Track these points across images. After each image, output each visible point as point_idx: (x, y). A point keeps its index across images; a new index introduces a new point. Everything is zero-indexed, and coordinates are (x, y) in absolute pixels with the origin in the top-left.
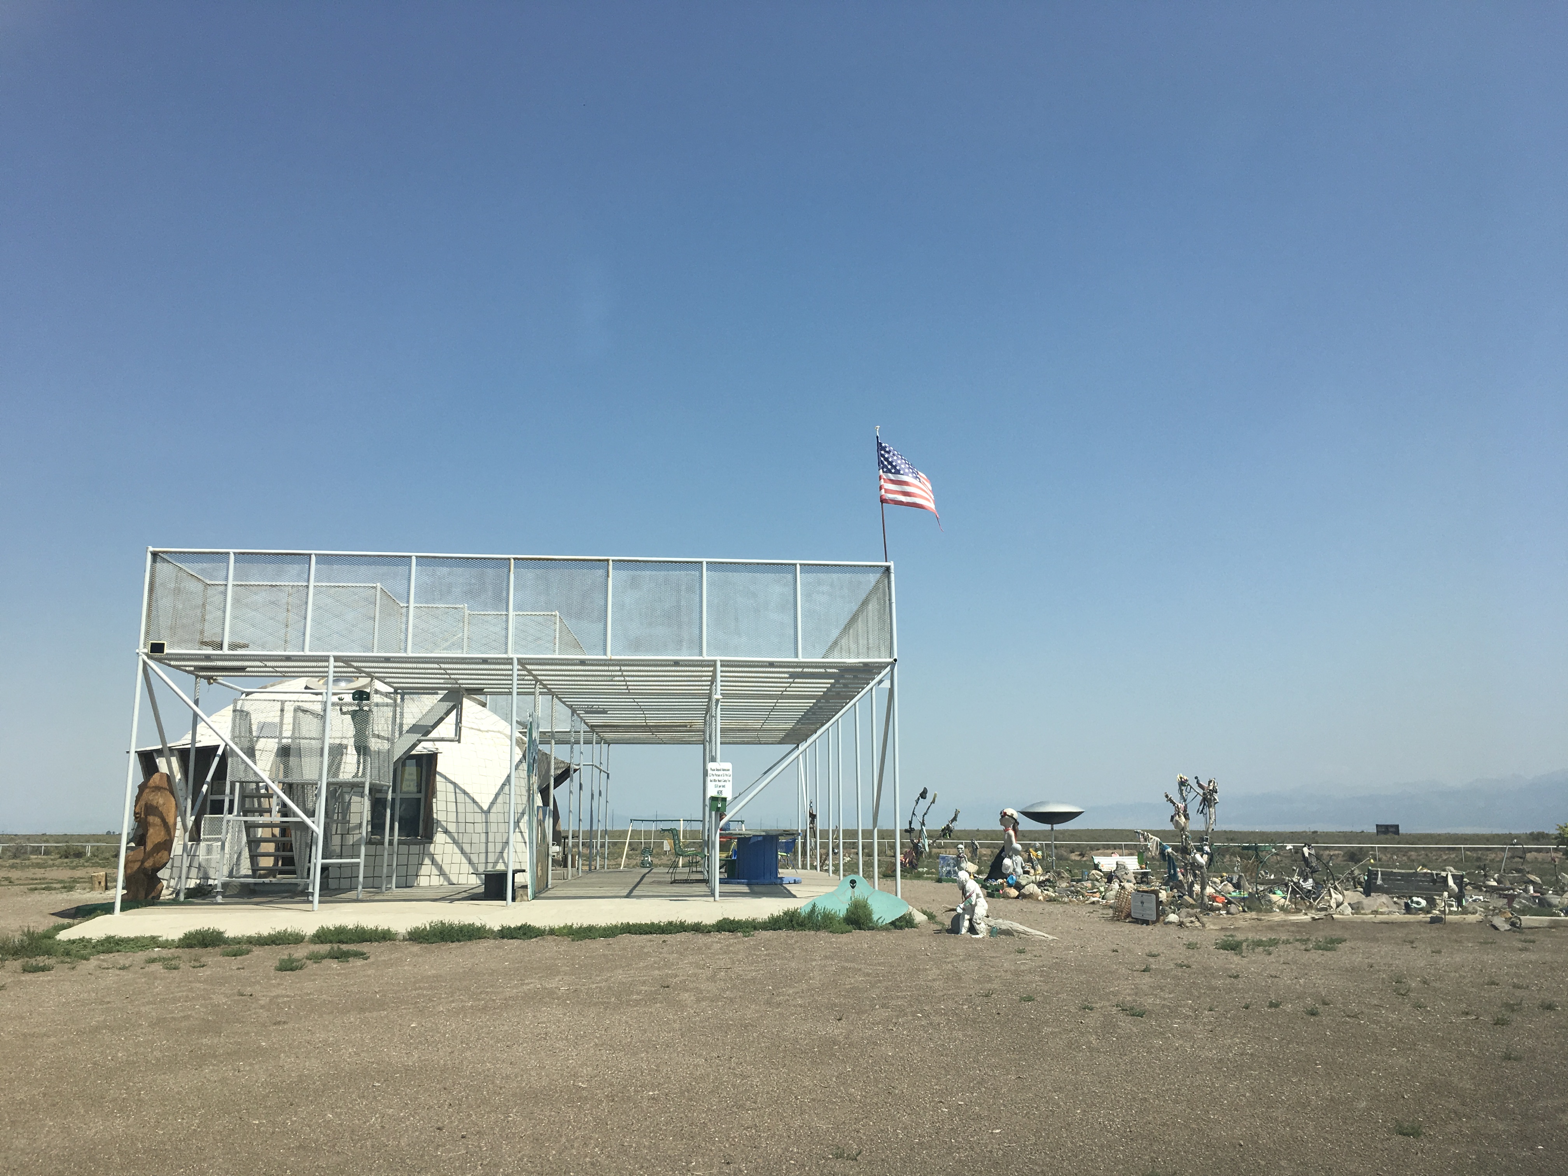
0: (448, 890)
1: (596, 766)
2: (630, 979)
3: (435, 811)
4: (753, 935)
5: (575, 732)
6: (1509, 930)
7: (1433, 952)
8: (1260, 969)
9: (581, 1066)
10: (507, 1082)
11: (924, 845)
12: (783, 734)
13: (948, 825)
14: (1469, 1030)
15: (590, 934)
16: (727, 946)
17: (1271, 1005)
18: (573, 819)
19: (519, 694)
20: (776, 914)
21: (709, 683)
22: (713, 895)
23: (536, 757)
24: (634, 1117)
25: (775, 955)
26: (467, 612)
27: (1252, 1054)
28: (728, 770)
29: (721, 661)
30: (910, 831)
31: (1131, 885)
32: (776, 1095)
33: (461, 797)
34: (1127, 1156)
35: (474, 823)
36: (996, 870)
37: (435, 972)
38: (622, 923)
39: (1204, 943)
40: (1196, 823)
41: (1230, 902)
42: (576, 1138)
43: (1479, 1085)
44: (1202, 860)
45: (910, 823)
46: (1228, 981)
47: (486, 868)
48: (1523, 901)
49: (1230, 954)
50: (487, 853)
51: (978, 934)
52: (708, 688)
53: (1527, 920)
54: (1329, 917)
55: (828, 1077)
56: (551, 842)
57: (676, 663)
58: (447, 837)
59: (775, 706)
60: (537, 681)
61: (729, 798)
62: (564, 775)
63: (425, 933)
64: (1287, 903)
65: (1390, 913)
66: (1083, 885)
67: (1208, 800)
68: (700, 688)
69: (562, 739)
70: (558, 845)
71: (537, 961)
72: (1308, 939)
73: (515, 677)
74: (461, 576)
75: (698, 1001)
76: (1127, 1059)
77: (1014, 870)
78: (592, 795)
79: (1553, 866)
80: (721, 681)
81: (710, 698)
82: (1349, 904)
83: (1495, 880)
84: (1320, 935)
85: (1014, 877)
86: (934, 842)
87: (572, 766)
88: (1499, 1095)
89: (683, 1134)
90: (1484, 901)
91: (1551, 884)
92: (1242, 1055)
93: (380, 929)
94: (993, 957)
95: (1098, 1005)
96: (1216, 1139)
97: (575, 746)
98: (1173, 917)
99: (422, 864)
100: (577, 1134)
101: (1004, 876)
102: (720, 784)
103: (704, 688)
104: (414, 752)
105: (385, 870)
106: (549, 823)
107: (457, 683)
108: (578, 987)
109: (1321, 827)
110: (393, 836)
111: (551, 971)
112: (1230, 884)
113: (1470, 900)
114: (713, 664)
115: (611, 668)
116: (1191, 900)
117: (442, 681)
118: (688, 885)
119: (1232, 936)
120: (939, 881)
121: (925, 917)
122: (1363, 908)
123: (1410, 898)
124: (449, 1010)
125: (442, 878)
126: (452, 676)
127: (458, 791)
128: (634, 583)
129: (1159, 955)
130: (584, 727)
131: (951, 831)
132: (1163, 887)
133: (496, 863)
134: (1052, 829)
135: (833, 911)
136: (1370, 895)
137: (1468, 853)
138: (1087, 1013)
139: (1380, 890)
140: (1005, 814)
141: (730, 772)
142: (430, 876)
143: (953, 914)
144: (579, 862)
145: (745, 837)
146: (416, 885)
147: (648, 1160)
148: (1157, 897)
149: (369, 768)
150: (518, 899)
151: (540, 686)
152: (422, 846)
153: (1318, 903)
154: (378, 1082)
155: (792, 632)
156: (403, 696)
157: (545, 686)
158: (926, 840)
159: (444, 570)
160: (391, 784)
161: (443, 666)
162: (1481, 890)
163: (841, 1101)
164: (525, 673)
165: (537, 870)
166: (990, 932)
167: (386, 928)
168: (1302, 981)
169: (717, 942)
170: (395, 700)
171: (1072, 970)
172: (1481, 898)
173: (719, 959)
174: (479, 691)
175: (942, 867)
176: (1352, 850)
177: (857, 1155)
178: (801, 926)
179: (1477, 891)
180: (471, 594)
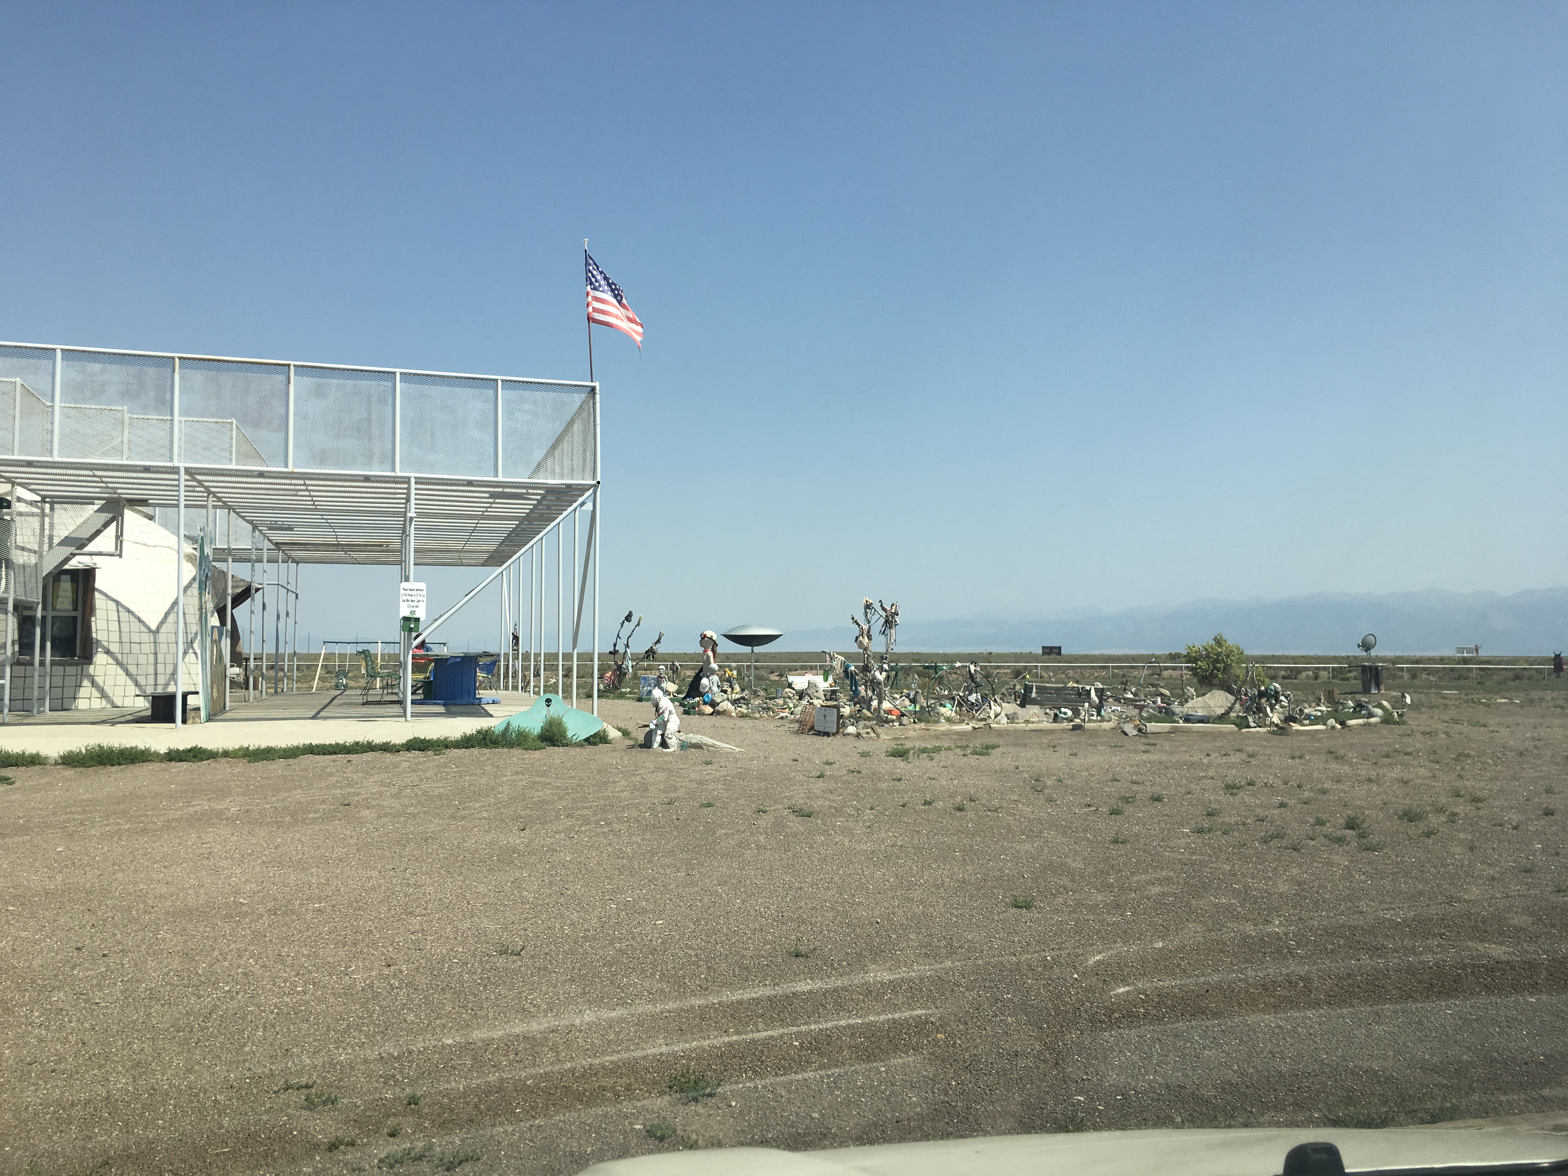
0: (111, 712)
1: (282, 586)
2: (308, 798)
3: (94, 629)
4: (444, 754)
5: (257, 549)
6: (1137, 735)
7: (1070, 755)
8: (922, 772)
9: (245, 883)
10: (160, 901)
11: (627, 666)
12: (486, 556)
13: (652, 647)
14: (1088, 820)
15: (268, 755)
16: (416, 764)
17: (926, 803)
18: (256, 640)
19: (186, 506)
20: (469, 732)
21: (404, 501)
22: (405, 715)
23: (209, 575)
24: (295, 928)
25: (466, 771)
26: (127, 416)
27: (901, 846)
28: (422, 590)
29: (415, 478)
30: (614, 653)
31: (821, 701)
32: (448, 901)
33: (124, 615)
34: (775, 937)
35: (140, 643)
36: (694, 689)
37: (90, 796)
38: (304, 744)
39: (876, 751)
40: (877, 645)
41: (903, 715)
42: (231, 951)
43: (1089, 864)
44: (881, 677)
45: (615, 645)
46: (892, 783)
47: (155, 689)
48: (1151, 710)
49: (899, 762)
50: (156, 674)
51: (669, 748)
52: (404, 506)
53: (1152, 727)
54: (988, 726)
55: (503, 883)
56: (228, 664)
57: (367, 479)
58: (109, 658)
59: (476, 527)
60: (209, 493)
61: (423, 618)
62: (244, 594)
63: (81, 757)
64: (954, 714)
65: (1039, 722)
66: (776, 702)
67: (889, 622)
68: (395, 505)
69: (240, 557)
70: (239, 666)
71: (207, 784)
72: (967, 746)
73: (182, 488)
74: (116, 374)
75: (379, 817)
76: (790, 854)
77: (710, 688)
78: (278, 618)
79: (1181, 682)
80: (416, 499)
81: (405, 517)
82: (1006, 715)
83: (1132, 693)
84: (977, 743)
85: (710, 695)
86: (637, 663)
87: (253, 585)
88: (1103, 872)
89: (346, 942)
90: (1121, 712)
91: (1177, 696)
92: (893, 846)
93: (27, 753)
94: (681, 769)
95: (771, 809)
96: (857, 918)
97: (256, 564)
98: (851, 729)
99: (80, 686)
100: (232, 947)
101: (701, 695)
102: (412, 604)
103: (399, 506)
104: (66, 567)
105: (36, 693)
106: (226, 644)
107: (116, 493)
108: (251, 807)
109: (995, 649)
110: (45, 656)
111: (222, 792)
112: (907, 699)
113: (1110, 710)
114: (407, 480)
115: (294, 482)
116: (869, 714)
117: (98, 490)
118: (381, 706)
119: (901, 745)
120: (640, 700)
121: (620, 734)
122: (1018, 719)
123: (1059, 708)
124: (102, 834)
125: (104, 701)
126: (109, 485)
127: (120, 609)
128: (320, 392)
129: (834, 763)
130: (267, 545)
131: (655, 653)
132: (848, 703)
133: (167, 685)
134: (752, 651)
135: (528, 729)
136: (1025, 707)
137: (1116, 671)
138: (760, 815)
139: (1034, 702)
140: (705, 636)
141: (424, 592)
142: (90, 699)
143: (648, 729)
144: (263, 684)
145: (442, 659)
146: (73, 707)
147: (305, 967)
148: (839, 711)
149: (12, 583)
150: (190, 721)
151: (214, 499)
152: (80, 667)
153: (979, 715)
154: (13, 906)
155: (492, 451)
156: (52, 504)
157: (219, 499)
158: (630, 662)
159: (96, 367)
160: (40, 600)
161: (98, 473)
162: (1120, 702)
163: (513, 904)
164: (195, 484)
165: (212, 692)
166: (681, 746)
167: (35, 752)
168: (955, 782)
169: (405, 761)
170: (43, 510)
171: (754, 778)
172: (1119, 708)
173: (406, 777)
174: (144, 502)
175: (643, 687)
176: (1018, 668)
177: (521, 950)
178: (495, 744)
179: (1116, 703)
180: (128, 394)
